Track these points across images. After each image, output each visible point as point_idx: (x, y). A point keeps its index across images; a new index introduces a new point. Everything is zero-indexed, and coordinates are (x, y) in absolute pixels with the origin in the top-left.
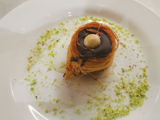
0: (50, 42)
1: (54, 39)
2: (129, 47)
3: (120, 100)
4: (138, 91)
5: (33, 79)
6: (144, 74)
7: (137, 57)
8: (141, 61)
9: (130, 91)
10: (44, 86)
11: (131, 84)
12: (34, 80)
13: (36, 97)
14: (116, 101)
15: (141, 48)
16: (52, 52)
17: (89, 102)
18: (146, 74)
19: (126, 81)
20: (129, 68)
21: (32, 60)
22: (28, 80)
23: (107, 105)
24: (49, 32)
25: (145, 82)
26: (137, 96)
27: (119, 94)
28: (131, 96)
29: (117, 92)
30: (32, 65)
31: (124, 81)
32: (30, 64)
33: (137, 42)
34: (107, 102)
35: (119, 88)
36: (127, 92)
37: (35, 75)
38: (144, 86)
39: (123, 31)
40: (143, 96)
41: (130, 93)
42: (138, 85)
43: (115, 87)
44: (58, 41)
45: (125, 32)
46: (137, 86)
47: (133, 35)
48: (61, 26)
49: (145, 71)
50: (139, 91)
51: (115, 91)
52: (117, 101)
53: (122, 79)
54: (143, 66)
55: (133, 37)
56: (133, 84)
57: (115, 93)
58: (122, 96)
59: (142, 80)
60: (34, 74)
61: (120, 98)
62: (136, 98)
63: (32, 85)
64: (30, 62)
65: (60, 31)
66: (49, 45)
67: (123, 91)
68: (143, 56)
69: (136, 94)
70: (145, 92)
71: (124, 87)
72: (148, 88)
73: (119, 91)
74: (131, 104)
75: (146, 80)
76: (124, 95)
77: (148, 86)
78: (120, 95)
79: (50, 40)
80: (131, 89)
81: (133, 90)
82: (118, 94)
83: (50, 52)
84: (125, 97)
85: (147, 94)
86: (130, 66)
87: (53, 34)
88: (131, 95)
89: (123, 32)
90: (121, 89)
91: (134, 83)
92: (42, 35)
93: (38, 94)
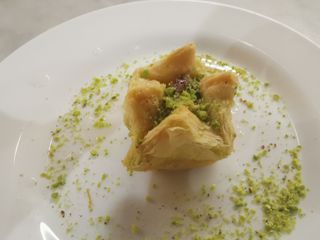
0: (98, 101)
1: (107, 95)
2: (259, 108)
3: (242, 219)
4: (282, 199)
5: (58, 175)
6: (294, 163)
7: (278, 128)
8: (287, 136)
9: (264, 199)
10: (80, 189)
11: (267, 185)
12: (60, 178)
13: (63, 212)
14: (234, 222)
15: (284, 108)
16: (102, 120)
17: (174, 224)
18: (299, 163)
19: (256, 179)
20: (262, 151)
21: (59, 135)
22: (49, 178)
23: (216, 229)
24: (97, 81)
25: (296, 179)
26: (281, 210)
27: (241, 205)
28: (267, 211)
29: (236, 202)
30: (59, 146)
31: (251, 179)
32: (56, 145)
33: (276, 98)
34: (214, 224)
35: (239, 194)
36: (258, 202)
37: (64, 167)
38: (296, 188)
39: (246, 76)
40: (293, 211)
41: (265, 203)
42: (282, 187)
43: (231, 191)
44: (114, 98)
45: (250, 80)
46: (280, 189)
47: (267, 85)
48: (123, 70)
49: (294, 155)
50: (285, 199)
51: (231, 198)
52: (237, 220)
53: (246, 173)
54: (291, 145)
55: (269, 89)
56: (270, 183)
57: (232, 205)
58: (247, 210)
59: (291, 176)
60: (62, 164)
61: (243, 214)
62: (279, 214)
63: (55, 186)
64: (56, 140)
65: (120, 80)
66: (96, 106)
67: (248, 200)
68: (289, 125)
69: (277, 206)
70: (297, 202)
71: (250, 191)
72: (303, 192)
73: (241, 199)
74: (268, 229)
75: (298, 174)
76: (251, 207)
77: (302, 188)
78: (242, 209)
79: (100, 96)
80: (267, 195)
81: (271, 198)
82: (238, 206)
83: (97, 120)
84: (254, 212)
85: (301, 205)
86: (263, 147)
87: (105, 85)
88: (267, 209)
89: (246, 80)
90: (245, 195)
91: (273, 181)
92: (84, 87)
93: (68, 207)
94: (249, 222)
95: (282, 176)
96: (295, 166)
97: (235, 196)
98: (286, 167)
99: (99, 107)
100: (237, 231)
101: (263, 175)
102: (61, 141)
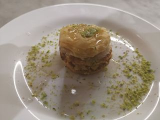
94: (137, 81)
95: (137, 61)
96: (140, 56)
97: (125, 74)
98: (137, 57)
99: (43, 58)
100: (135, 86)
101: (130, 63)
102: (32, 78)
